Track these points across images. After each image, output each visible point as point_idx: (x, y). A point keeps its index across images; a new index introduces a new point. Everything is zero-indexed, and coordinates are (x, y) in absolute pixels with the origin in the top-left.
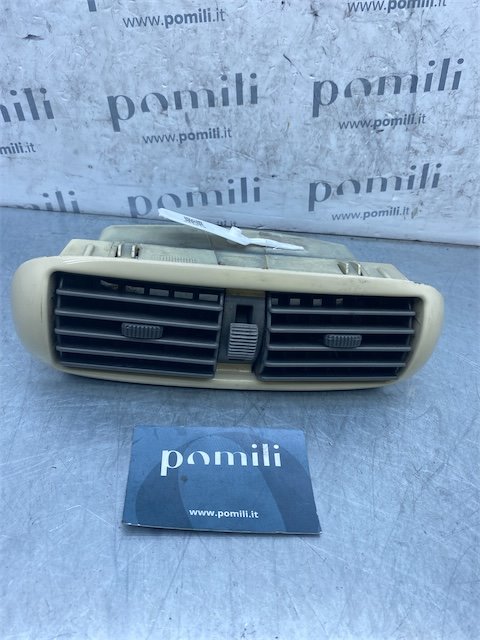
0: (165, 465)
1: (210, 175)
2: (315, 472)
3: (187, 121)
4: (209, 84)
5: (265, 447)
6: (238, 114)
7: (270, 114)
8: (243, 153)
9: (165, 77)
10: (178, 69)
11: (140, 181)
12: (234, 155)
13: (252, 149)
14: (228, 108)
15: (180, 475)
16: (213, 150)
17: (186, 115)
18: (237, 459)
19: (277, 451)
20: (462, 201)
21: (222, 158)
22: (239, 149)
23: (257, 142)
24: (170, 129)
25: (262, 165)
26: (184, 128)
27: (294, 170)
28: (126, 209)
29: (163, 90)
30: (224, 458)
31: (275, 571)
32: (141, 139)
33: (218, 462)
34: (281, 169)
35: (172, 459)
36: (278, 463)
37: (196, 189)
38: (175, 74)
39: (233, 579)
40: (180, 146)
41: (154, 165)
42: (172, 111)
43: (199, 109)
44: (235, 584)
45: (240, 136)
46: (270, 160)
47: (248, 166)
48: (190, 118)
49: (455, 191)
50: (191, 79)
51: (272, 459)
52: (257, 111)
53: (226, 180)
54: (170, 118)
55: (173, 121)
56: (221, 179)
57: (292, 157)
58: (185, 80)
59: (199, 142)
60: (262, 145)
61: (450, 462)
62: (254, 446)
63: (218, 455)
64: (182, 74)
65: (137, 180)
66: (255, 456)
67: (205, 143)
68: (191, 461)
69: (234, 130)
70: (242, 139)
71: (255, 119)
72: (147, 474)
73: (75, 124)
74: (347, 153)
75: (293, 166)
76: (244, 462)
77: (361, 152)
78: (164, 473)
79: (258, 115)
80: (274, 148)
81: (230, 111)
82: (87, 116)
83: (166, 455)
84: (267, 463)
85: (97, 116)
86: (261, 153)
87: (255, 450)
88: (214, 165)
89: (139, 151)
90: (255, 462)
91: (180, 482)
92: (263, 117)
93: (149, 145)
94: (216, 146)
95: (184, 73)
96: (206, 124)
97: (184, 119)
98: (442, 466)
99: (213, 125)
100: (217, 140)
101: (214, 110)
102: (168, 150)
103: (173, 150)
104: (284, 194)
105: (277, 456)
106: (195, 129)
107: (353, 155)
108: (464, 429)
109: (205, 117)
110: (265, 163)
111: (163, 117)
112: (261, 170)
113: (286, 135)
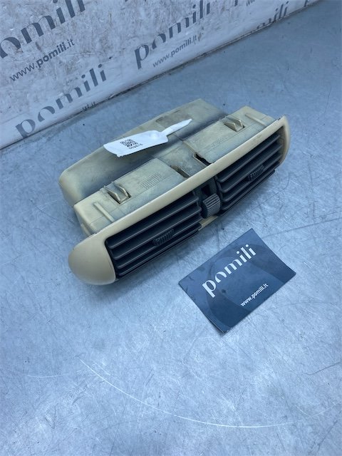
0: (210, 291)
1: (67, 80)
3: (39, 48)
4: (45, 11)
6: (74, 25)
7: (96, 13)
8: (86, 52)
9: (10, 21)
10: (18, 10)
11: (20, 111)
12: (80, 57)
13: (91, 45)
14: (66, 23)
15: (220, 291)
16: (64, 61)
17: (36, 43)
18: (236, 264)
19: (249, 248)
20: (225, 14)
21: (72, 63)
22: (82, 50)
23: (93, 39)
24: (28, 61)
25: (101, 54)
26: (39, 55)
27: (122, 47)
28: (18, 135)
29: (11, 33)
30: (231, 268)
32: (9, 80)
33: (230, 272)
34: (114, 50)
35: (210, 286)
36: (254, 254)
37: (62, 94)
38: (17, 16)
40: (40, 70)
41: (26, 93)
42: (25, 47)
43: (45, 35)
44: (283, 320)
45: (80, 40)
46: (106, 47)
47: (92, 58)
48: (40, 45)
49: (220, 10)
50: (31, 13)
51: (250, 253)
52: (86, 16)
53: (80, 77)
54: (26, 53)
55: (29, 53)
56: (77, 78)
57: (119, 38)
58: (27, 16)
59: (53, 60)
60: (97, 40)
62: (238, 252)
63: (226, 268)
64: (23, 13)
65: (18, 110)
66: (241, 257)
67: (57, 58)
68: (218, 281)
69: (75, 37)
70: (82, 42)
71: (87, 22)
72: (207, 302)
74: (153, 17)
75: (121, 45)
76: (240, 264)
77: (162, 11)
78: (213, 296)
79: (88, 19)
80: (106, 38)
81: (68, 24)
83: (205, 285)
84: (250, 257)
86: (98, 46)
87: (240, 255)
88: (69, 71)
89: (11, 89)
90: (245, 261)
91: (223, 294)
92: (92, 18)
93: (17, 81)
94: (65, 57)
95: (24, 11)
96: (54, 43)
97: (36, 49)
99: (58, 42)
100: (66, 52)
101: (55, 30)
102: (32, 77)
103: (36, 76)
104: (120, 67)
105: (250, 250)
106: (47, 52)
107: (157, 16)
109: (51, 38)
110: (102, 51)
111: (20, 55)
112: (101, 58)
113: (111, 25)
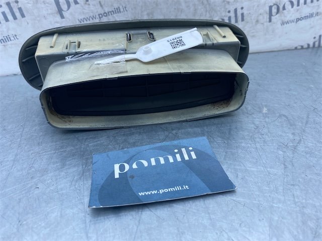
0: (117, 172)
2: (220, 158)
3: (101, 6)
5: (184, 150)
15: (128, 176)
17: (100, 2)
18: (166, 160)
19: (192, 151)
23: (142, 12)
24: (92, 13)
26: (100, 11)
30: (157, 161)
31: (211, 219)
32: (78, 21)
33: (154, 164)
35: (122, 168)
36: (194, 157)
39: (181, 231)
45: (132, 9)
48: (102, 3)
49: (254, 21)
51: (190, 156)
54: (91, 6)
55: (93, 7)
59: (110, 17)
61: (304, 138)
62: (176, 151)
63: (153, 160)
66: (178, 156)
67: (113, 17)
68: (135, 166)
69: (128, 6)
70: (133, 11)
72: (105, 179)
73: (38, 19)
74: (192, 9)
76: (171, 161)
77: (200, 7)
78: (117, 176)
82: (44, 12)
83: (117, 167)
85: (50, 11)
87: (177, 153)
90: (179, 159)
91: (129, 179)
94: (120, 18)
96: (112, 6)
97: (99, 5)
98: (300, 140)
99: (116, 6)
100: (120, 14)
106: (107, 10)
107: (196, 10)
108: (304, 121)
109: (110, 2)
111: (87, 6)
113: (157, 5)
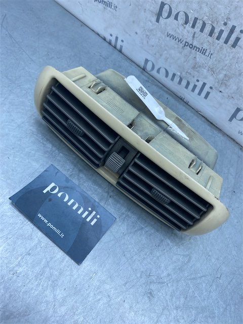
0: (48, 189)
1: (189, 71)
3: (194, 37)
4: (216, 23)
5: (94, 213)
6: (221, 48)
7: (238, 58)
8: (212, 70)
9: (195, 6)
10: (204, 5)
11: (155, 54)
12: (207, 68)
13: (218, 71)
14: (218, 42)
15: (49, 197)
16: (198, 59)
17: (195, 33)
18: (78, 208)
19: (97, 218)
21: (200, 67)
22: (211, 67)
23: (222, 69)
24: (182, 36)
25: (218, 82)
26: (190, 40)
27: (233, 95)
28: (142, 64)
29: (190, 12)
30: (73, 204)
32: (166, 33)
33: (69, 204)
34: (227, 90)
35: (53, 189)
36: (92, 223)
37: (179, 74)
38: (201, 8)
40: (183, 47)
41: (166, 50)
42: (188, 27)
43: (203, 34)
44: (29, 254)
45: (216, 60)
46: (224, 82)
47: (211, 78)
48: (196, 36)
50: (208, 15)
51: (92, 220)
52: (232, 52)
53: (196, 79)
54: (185, 31)
55: (186, 33)
56: (194, 77)
57: (236, 88)
58: (204, 14)
59: (193, 51)
60: (224, 72)
62: (90, 209)
63: (72, 201)
64: (204, 9)
65: (155, 53)
66: (87, 213)
67: (196, 53)
68: (59, 195)
69: (214, 55)
70: (215, 63)
71: (229, 56)
72: (38, 187)
73: (140, 7)
75: (233, 93)
76: (79, 212)
78: (45, 191)
79: (231, 55)
80: (230, 78)
81: (218, 44)
82: (147, 6)
83: (53, 185)
84: (88, 220)
85: (152, 8)
86: (221, 76)
87: (88, 211)
88: (194, 68)
89: (162, 38)
90: (84, 216)
91: (47, 200)
92: (234, 57)
93: (168, 38)
94: (200, 58)
95: (206, 9)
96: (202, 44)
97: (192, 35)
99: (205, 47)
100: (203, 56)
101: (210, 39)
102: (176, 46)
103: (178, 48)
104: (221, 104)
105: (95, 220)
106: (195, 43)
109: (203, 40)
110: (220, 82)
111: (182, 27)
112: (216, 85)
113: (240, 75)
